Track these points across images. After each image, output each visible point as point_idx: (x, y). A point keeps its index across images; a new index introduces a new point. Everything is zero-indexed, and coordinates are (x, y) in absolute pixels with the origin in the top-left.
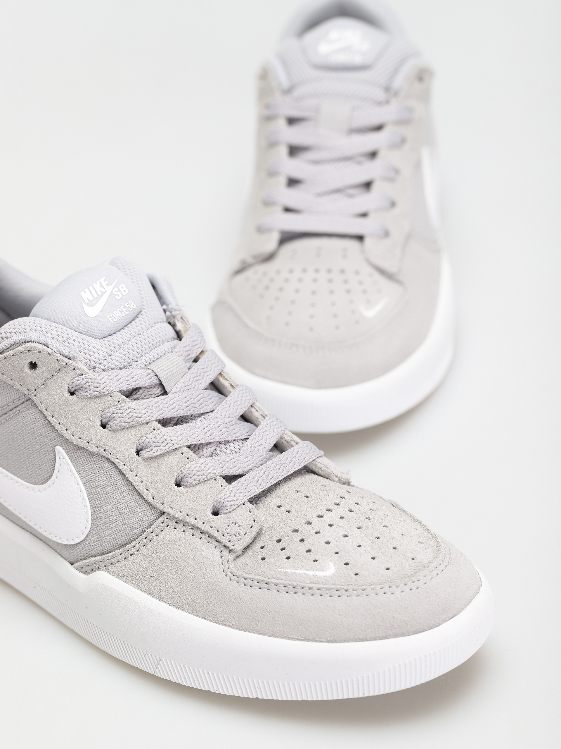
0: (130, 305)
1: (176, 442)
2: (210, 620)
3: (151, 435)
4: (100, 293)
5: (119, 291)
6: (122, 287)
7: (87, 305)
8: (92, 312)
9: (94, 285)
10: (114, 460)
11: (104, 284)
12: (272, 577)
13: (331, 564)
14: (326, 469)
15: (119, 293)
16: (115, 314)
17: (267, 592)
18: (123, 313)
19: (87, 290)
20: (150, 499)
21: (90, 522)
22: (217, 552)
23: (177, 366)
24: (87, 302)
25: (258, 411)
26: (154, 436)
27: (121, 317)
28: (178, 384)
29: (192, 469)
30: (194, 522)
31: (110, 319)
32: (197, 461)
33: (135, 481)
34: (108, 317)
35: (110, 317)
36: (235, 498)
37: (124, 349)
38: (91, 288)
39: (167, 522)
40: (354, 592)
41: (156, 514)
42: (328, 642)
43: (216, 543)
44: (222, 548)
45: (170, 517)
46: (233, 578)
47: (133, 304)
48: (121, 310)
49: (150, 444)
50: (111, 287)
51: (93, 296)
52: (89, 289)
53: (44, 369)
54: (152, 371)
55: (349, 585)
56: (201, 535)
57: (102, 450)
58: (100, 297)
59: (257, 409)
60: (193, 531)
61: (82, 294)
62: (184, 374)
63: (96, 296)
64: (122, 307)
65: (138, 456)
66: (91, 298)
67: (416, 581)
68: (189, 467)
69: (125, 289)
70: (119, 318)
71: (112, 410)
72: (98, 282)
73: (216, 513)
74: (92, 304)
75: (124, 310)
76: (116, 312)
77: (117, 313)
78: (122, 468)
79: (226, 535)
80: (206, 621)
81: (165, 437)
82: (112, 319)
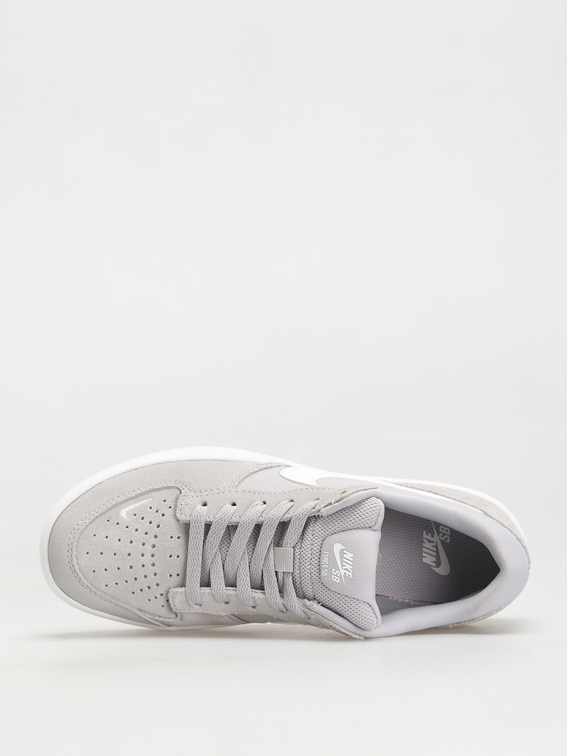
0: (325, 573)
4: (344, 564)
5: (337, 576)
7: (344, 549)
8: (337, 548)
9: (351, 567)
11: (348, 573)
15: (336, 573)
16: (327, 559)
18: (324, 564)
19: (352, 559)
24: (345, 551)
27: (323, 560)
28: (273, 555)
31: (326, 553)
34: (328, 553)
38: (351, 563)
47: (325, 575)
50: (342, 574)
51: (346, 559)
52: (352, 561)
58: (342, 561)
61: (352, 555)
62: (276, 566)
63: (344, 560)
64: (327, 566)
66: (345, 556)
69: (335, 580)
70: (324, 558)
72: (351, 571)
74: (342, 552)
75: (325, 566)
77: (326, 560)
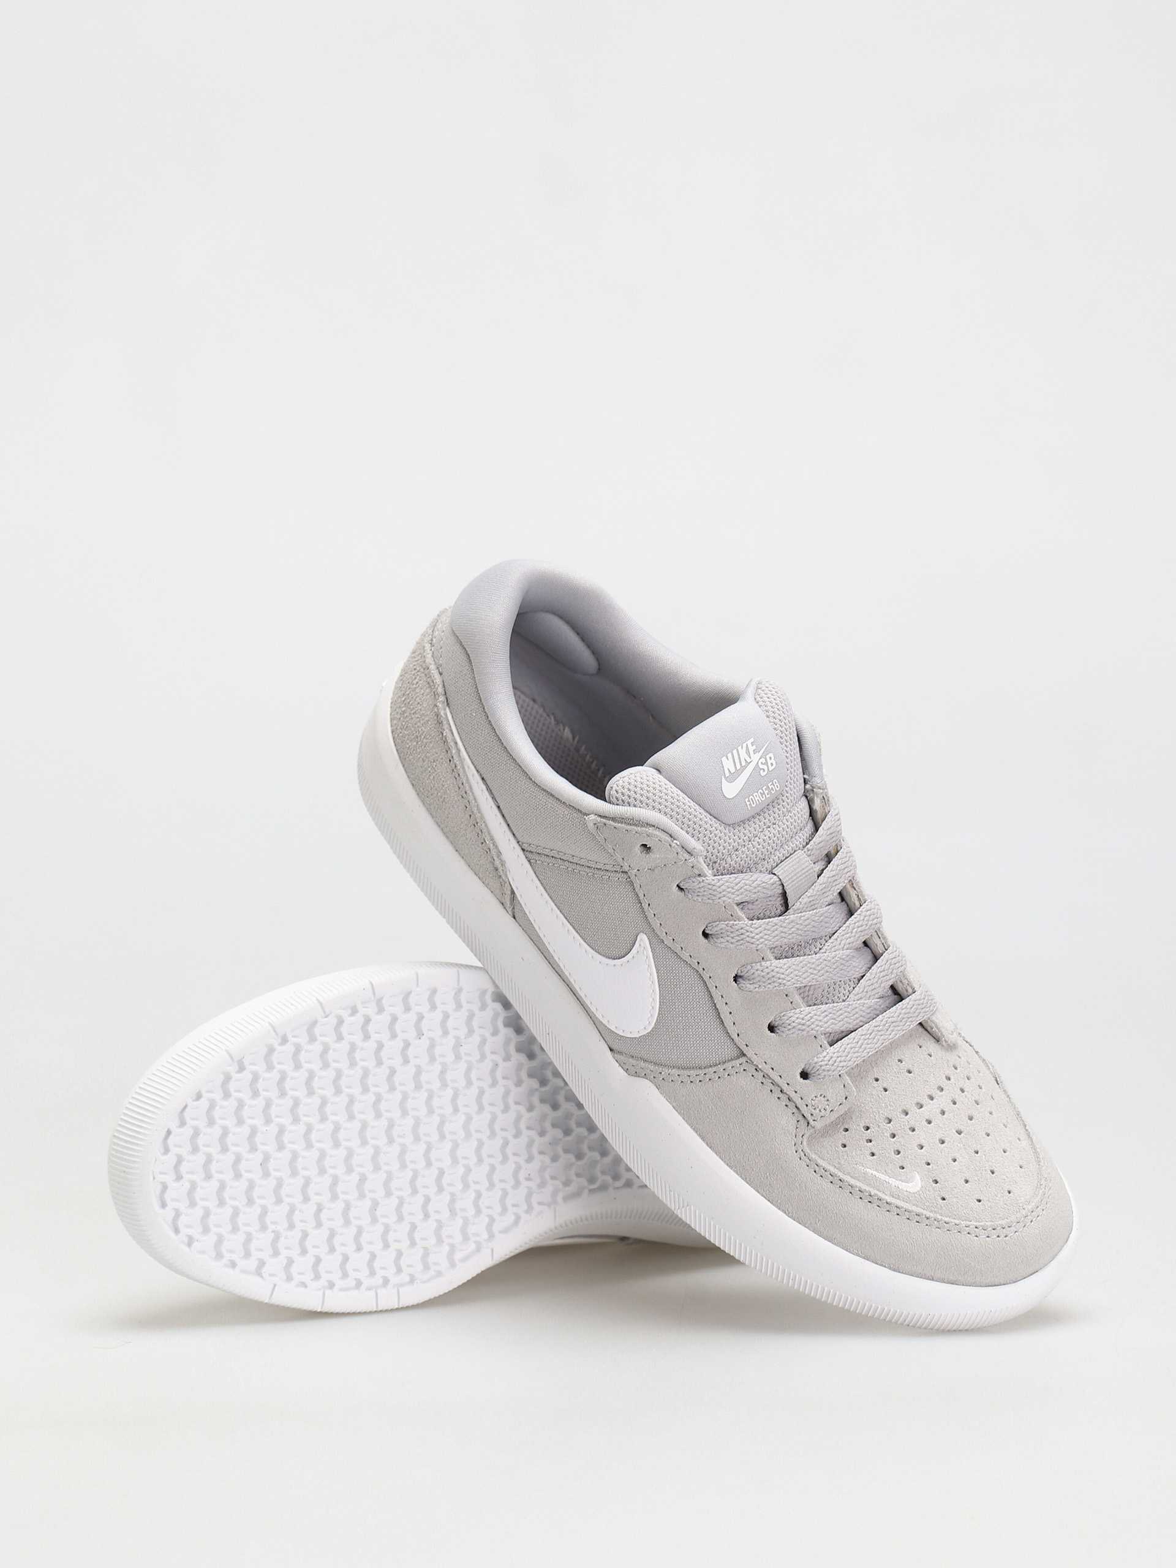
0: (774, 786)
1: (785, 981)
2: (763, 1196)
3: (758, 966)
4: (744, 764)
5: (766, 763)
6: (770, 758)
7: (726, 778)
8: (731, 790)
9: (740, 748)
10: (706, 979)
11: (751, 749)
12: (849, 1174)
13: (918, 1177)
14: (937, 1031)
15: (765, 767)
16: (755, 796)
17: (838, 1190)
18: (764, 796)
19: (730, 755)
20: (735, 1036)
21: (653, 1025)
22: (793, 1121)
23: (807, 874)
24: (727, 774)
25: (880, 938)
26: (761, 968)
27: (760, 801)
28: (803, 899)
29: (793, 1019)
30: (777, 1079)
32: (802, 1009)
33: (724, 1010)
34: (747, 802)
35: (749, 801)
36: (833, 1068)
37: (754, 843)
38: (735, 752)
39: (745, 1066)
40: (935, 1222)
41: (736, 1053)
42: (890, 1268)
43: (795, 1110)
44: (801, 1118)
45: (750, 1062)
46: (803, 1157)
47: (777, 784)
48: (762, 792)
49: (753, 976)
50: (759, 755)
51: (736, 767)
52: (733, 754)
53: (658, 856)
54: (778, 879)
55: (932, 1211)
56: (781, 1095)
57: (696, 961)
58: (743, 768)
59: (880, 936)
60: (773, 1088)
61: (724, 760)
62: (811, 883)
63: (738, 766)
64: (764, 788)
65: (736, 982)
66: (733, 770)
67: (1006, 1227)
68: (790, 1015)
69: (773, 761)
70: (758, 803)
71: (722, 925)
72: (745, 745)
73: (804, 1075)
74: (732, 778)
75: (766, 792)
76: (756, 794)
78: (713, 990)
79: (810, 1106)
80: (758, 1194)
81: (773, 974)
82: (750, 804)
